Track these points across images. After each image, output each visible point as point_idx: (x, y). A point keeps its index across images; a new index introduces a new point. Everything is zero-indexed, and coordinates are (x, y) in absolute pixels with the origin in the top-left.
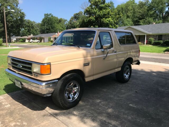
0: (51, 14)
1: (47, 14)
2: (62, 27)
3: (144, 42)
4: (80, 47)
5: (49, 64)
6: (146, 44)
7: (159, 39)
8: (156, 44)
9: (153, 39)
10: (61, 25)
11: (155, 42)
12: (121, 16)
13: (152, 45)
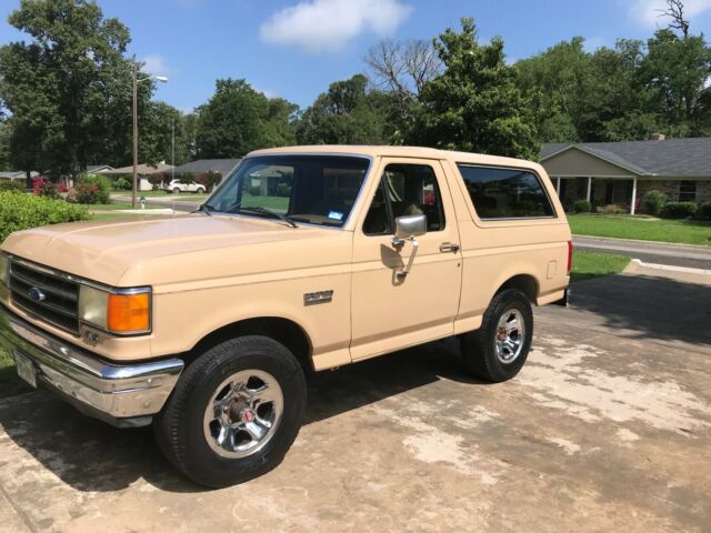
0: (242, 82)
1: (229, 81)
2: (283, 136)
3: (629, 203)
4: (297, 224)
5: (148, 290)
6: (636, 212)
7: (683, 198)
8: (672, 214)
9: (661, 195)
10: (280, 127)
11: (669, 207)
12: (555, 110)
13: (659, 216)
